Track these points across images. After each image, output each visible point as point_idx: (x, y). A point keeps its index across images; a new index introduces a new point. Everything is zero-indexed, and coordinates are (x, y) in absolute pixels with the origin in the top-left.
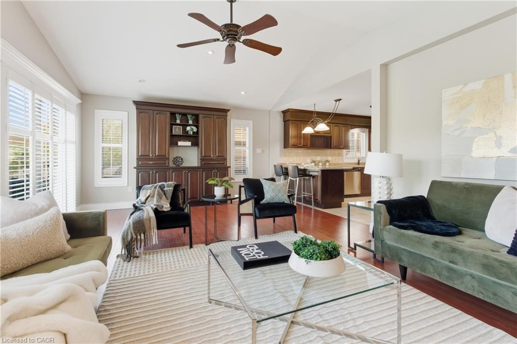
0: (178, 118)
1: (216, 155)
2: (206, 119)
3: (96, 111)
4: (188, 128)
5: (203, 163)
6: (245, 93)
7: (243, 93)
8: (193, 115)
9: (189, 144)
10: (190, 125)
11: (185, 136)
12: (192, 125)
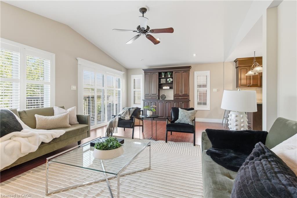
0: (163, 75)
1: (182, 93)
2: (177, 73)
3: (132, 76)
4: (168, 80)
5: (175, 98)
6: (197, 55)
7: (194, 55)
8: (170, 72)
9: (168, 88)
10: (169, 78)
11: (167, 84)
12: (170, 78)
